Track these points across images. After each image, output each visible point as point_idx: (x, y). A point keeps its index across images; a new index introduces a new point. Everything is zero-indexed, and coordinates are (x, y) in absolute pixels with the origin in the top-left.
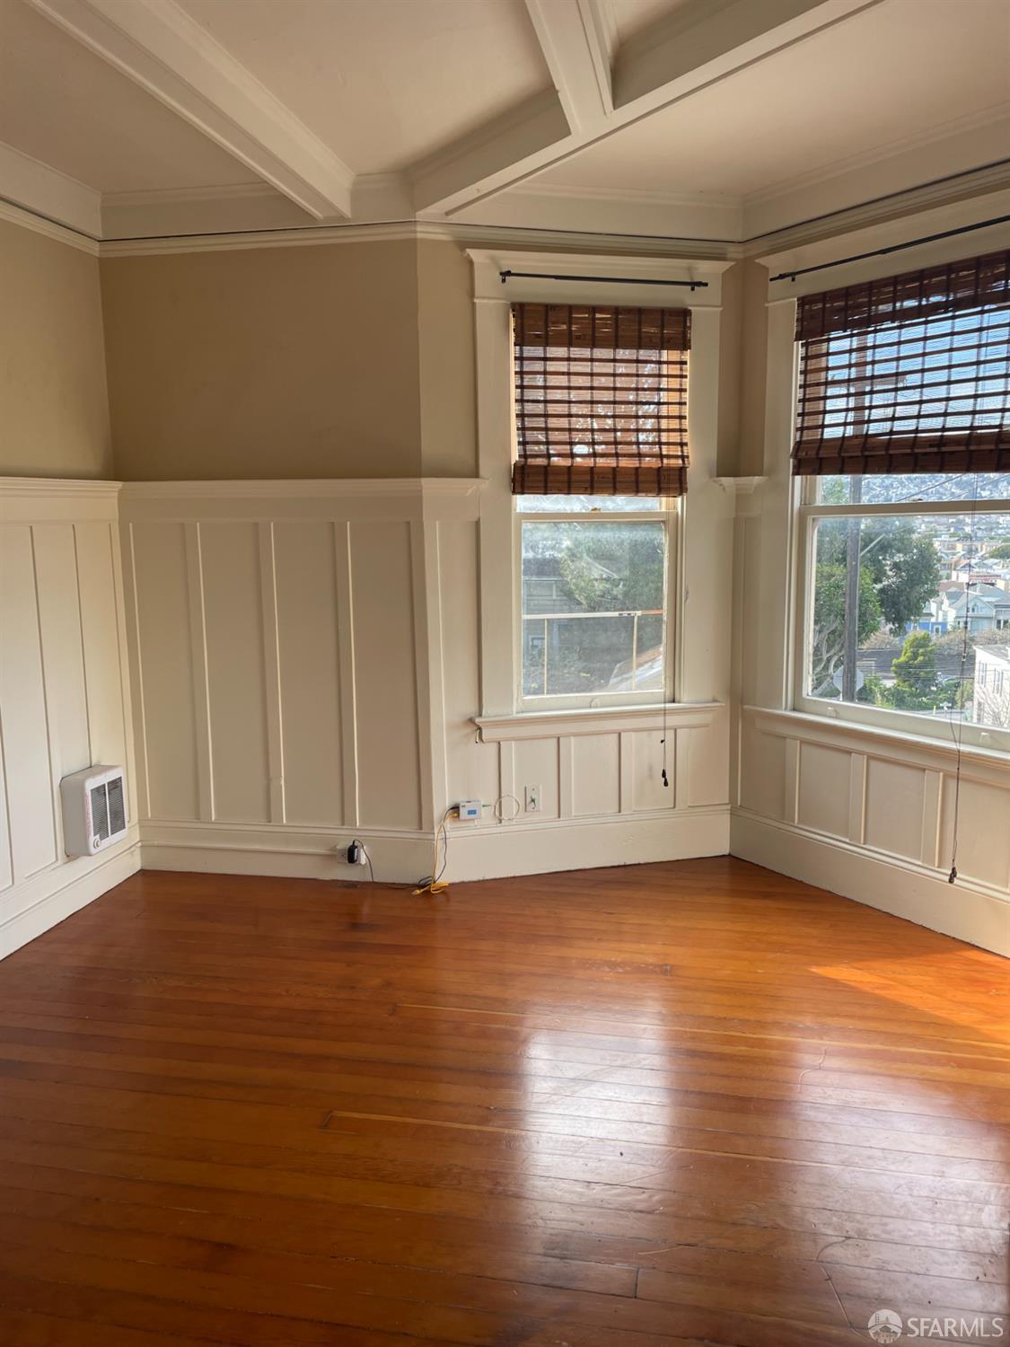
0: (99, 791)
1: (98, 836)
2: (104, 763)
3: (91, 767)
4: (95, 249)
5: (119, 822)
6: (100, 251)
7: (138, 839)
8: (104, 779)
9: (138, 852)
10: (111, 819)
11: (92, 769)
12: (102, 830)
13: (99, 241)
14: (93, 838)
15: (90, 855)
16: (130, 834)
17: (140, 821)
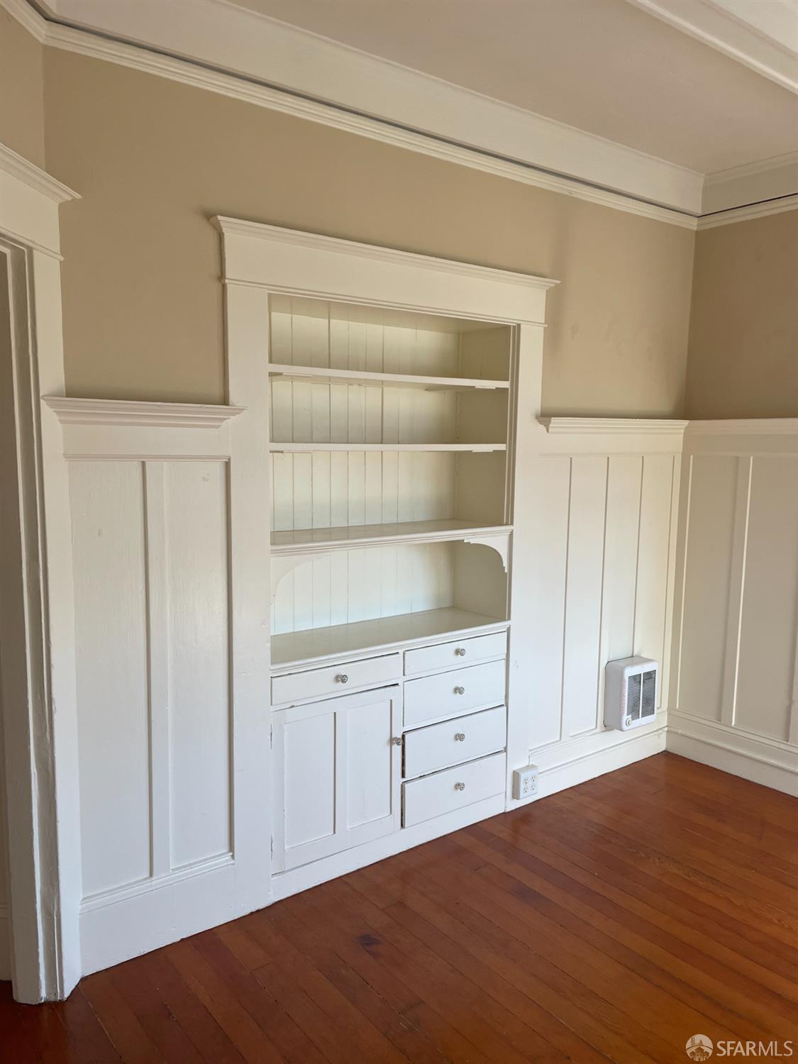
0: (635, 679)
1: (630, 716)
2: (644, 655)
3: (632, 656)
4: (693, 224)
5: (650, 708)
6: (698, 225)
7: (666, 725)
8: (641, 669)
9: (664, 735)
10: (644, 704)
11: (633, 659)
12: (634, 712)
13: (698, 217)
14: (626, 717)
15: (622, 730)
16: (659, 719)
17: (669, 709)
